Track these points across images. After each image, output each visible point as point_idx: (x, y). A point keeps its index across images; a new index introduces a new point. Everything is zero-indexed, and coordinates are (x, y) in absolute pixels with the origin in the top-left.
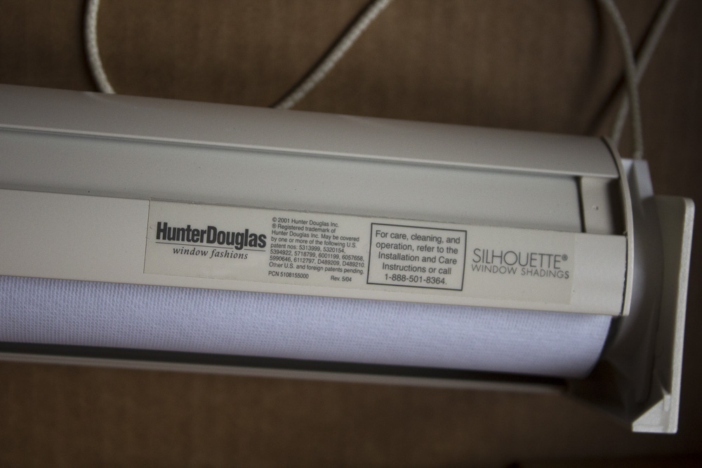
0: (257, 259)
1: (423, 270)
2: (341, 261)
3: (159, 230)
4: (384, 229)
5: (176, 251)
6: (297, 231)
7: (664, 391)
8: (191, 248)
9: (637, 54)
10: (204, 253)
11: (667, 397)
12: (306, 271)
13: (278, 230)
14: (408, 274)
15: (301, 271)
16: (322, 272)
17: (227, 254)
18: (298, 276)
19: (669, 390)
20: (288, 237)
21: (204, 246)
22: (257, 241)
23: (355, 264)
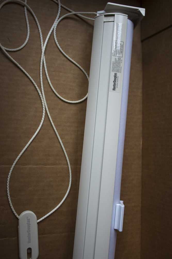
0: (118, 75)
1: (120, 48)
2: (119, 61)
3: (114, 90)
4: (114, 54)
5: (117, 88)
6: (114, 68)
7: (138, 10)
8: (117, 85)
9: (71, 12)
10: (117, 83)
11: (139, 10)
12: (120, 67)
13: (114, 71)
14: (121, 51)
15: (120, 68)
16: (121, 64)
17: (118, 79)
18: (121, 68)
19: (138, 9)
20: (115, 69)
21: (116, 83)
22: (116, 74)
23: (119, 59)
